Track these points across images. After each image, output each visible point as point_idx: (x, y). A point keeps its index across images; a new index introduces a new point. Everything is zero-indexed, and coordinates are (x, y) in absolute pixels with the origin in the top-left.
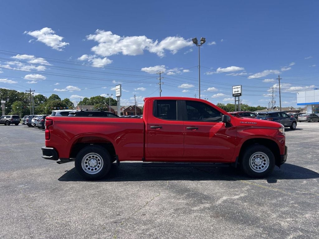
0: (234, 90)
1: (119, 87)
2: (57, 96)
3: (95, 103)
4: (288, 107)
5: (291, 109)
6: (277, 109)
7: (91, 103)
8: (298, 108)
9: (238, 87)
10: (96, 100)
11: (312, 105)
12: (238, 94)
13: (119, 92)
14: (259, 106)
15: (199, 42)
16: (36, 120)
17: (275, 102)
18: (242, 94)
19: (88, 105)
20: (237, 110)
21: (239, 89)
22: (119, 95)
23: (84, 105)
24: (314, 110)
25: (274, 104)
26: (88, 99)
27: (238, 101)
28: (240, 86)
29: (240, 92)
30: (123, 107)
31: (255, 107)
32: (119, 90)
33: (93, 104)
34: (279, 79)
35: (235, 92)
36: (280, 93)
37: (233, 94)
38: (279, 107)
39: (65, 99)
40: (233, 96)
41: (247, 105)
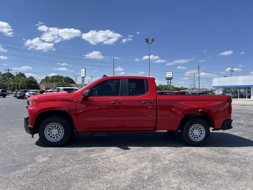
0: (167, 75)
1: (84, 70)
2: (23, 74)
3: (55, 81)
4: (203, 88)
5: (206, 90)
6: (196, 90)
7: (52, 80)
8: (210, 89)
9: (170, 72)
10: (56, 79)
11: (222, 88)
12: (170, 78)
13: (84, 74)
14: (182, 87)
15: (150, 41)
16: (30, 93)
17: (195, 85)
18: (173, 77)
19: (49, 82)
20: (169, 90)
21: (171, 75)
22: (84, 76)
23: (46, 82)
24: (223, 91)
25: (194, 86)
26: (49, 78)
27: (170, 83)
28: (172, 72)
29: (171, 77)
30: (80, 85)
31: (179, 88)
32: (84, 72)
33: (53, 82)
34: (199, 67)
35: (168, 76)
36: (199, 78)
37: (166, 78)
38: (198, 88)
39: (30, 77)
40: (166, 79)
41: (174, 86)
